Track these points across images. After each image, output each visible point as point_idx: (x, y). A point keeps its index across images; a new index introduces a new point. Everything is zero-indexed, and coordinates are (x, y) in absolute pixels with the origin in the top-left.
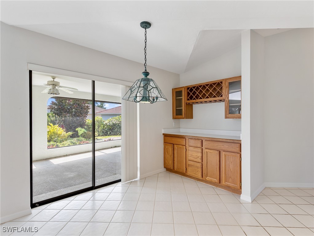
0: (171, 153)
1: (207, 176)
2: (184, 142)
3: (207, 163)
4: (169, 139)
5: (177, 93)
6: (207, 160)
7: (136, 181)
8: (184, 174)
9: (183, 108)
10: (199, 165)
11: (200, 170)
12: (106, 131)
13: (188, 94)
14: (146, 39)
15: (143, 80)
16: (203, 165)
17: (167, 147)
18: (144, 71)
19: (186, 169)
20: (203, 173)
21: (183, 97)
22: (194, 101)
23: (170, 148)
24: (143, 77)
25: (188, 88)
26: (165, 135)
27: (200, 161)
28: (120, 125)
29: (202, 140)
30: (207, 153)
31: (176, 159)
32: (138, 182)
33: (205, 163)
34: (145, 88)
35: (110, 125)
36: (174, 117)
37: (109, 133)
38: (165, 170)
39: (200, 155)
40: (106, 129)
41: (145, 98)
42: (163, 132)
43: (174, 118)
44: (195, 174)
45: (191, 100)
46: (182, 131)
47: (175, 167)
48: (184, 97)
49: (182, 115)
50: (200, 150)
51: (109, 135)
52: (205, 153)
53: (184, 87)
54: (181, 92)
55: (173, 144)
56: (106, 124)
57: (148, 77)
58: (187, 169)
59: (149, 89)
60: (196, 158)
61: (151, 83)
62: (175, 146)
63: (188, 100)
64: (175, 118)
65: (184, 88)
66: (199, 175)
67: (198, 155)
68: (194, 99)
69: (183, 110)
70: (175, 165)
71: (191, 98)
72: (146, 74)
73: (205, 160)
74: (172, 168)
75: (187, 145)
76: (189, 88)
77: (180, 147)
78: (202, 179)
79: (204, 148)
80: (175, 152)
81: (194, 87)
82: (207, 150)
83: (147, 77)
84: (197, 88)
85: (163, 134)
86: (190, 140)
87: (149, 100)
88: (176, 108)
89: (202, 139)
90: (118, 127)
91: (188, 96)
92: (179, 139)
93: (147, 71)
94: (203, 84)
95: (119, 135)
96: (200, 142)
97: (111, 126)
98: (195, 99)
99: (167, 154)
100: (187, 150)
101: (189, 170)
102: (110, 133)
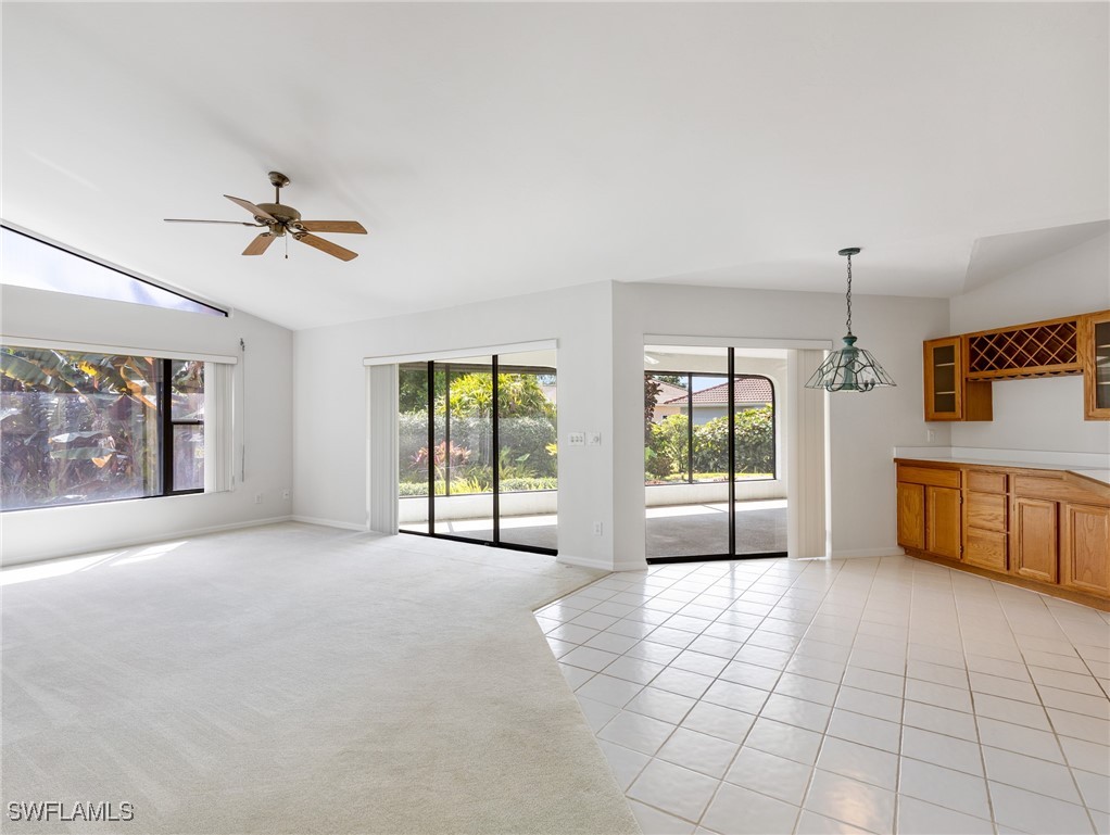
0: (918, 508)
1: (1021, 564)
2: (957, 480)
3: (1021, 531)
4: (912, 472)
5: (939, 353)
6: (1021, 524)
7: (824, 562)
8: (955, 562)
9: (957, 392)
10: (1000, 537)
11: (1001, 550)
12: (703, 457)
13: (973, 355)
14: (850, 277)
15: (844, 352)
16: (1011, 537)
17: (906, 493)
18: (846, 335)
19: (962, 549)
20: (1012, 557)
21: (957, 364)
22: (991, 373)
23: (916, 497)
24: (845, 345)
25: (972, 340)
26: (902, 464)
27: (1002, 527)
28: (746, 440)
29: (1008, 476)
30: (1021, 506)
31: (932, 524)
32: (828, 564)
33: (1017, 533)
34: (849, 366)
35: (713, 442)
36: (930, 416)
37: (711, 464)
38: (902, 552)
39: (1001, 512)
40: (705, 452)
41: (849, 385)
42: (895, 454)
43: (928, 419)
44: (987, 560)
45: (982, 370)
46: (957, 455)
47: (931, 543)
48: (959, 364)
49: (954, 410)
50: (1001, 500)
51: (711, 471)
52: (1017, 507)
53: (958, 337)
54: (951, 349)
55: (925, 486)
56: (703, 436)
57: (854, 345)
58: (965, 548)
59: (857, 368)
60: (990, 521)
61: (861, 358)
62: (931, 490)
63: (972, 370)
64: (934, 420)
65: (958, 341)
66: (1000, 563)
67: (996, 513)
68: (991, 368)
69: (958, 399)
70: (931, 538)
71: (982, 365)
72: (851, 339)
73: (1017, 526)
74: (921, 546)
75: (964, 489)
76: (975, 339)
77: (946, 494)
78: (1007, 573)
79: (1012, 495)
80: (931, 506)
81: (991, 337)
82: (1022, 501)
83: (851, 345)
84: (1000, 338)
85: (896, 460)
86: (972, 474)
87: (857, 388)
88: (935, 391)
89: (1007, 470)
90: (742, 447)
91: (972, 360)
92: (941, 472)
93: (853, 334)
94: (1018, 330)
95: (744, 472)
96: (1000, 480)
97: (719, 443)
98: (994, 369)
99: (906, 510)
100: (965, 501)
101: (970, 551)
102: (716, 466)
